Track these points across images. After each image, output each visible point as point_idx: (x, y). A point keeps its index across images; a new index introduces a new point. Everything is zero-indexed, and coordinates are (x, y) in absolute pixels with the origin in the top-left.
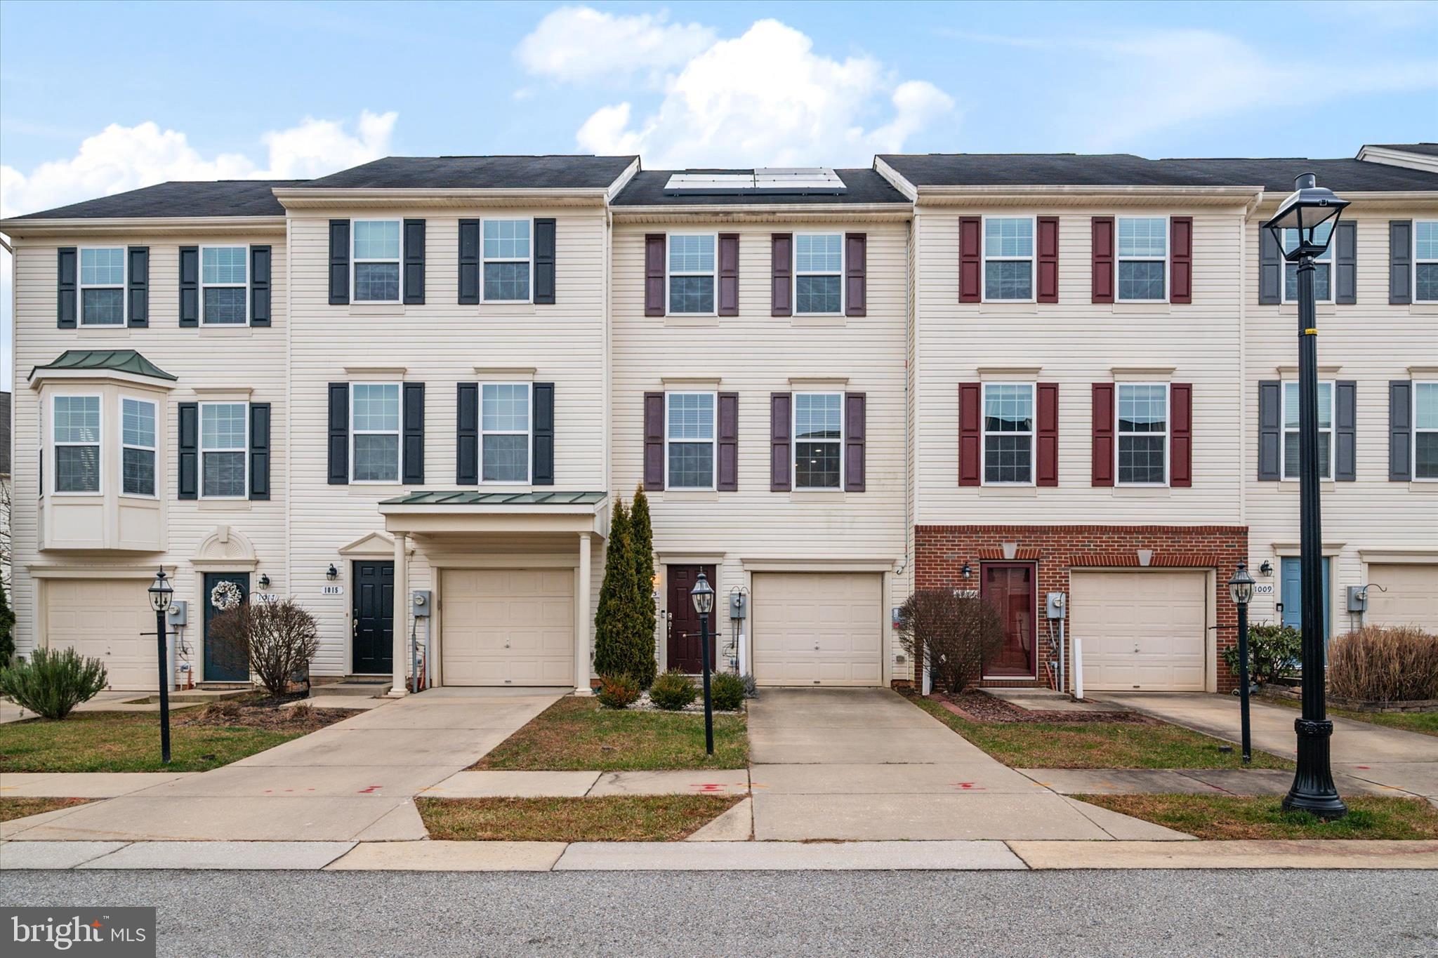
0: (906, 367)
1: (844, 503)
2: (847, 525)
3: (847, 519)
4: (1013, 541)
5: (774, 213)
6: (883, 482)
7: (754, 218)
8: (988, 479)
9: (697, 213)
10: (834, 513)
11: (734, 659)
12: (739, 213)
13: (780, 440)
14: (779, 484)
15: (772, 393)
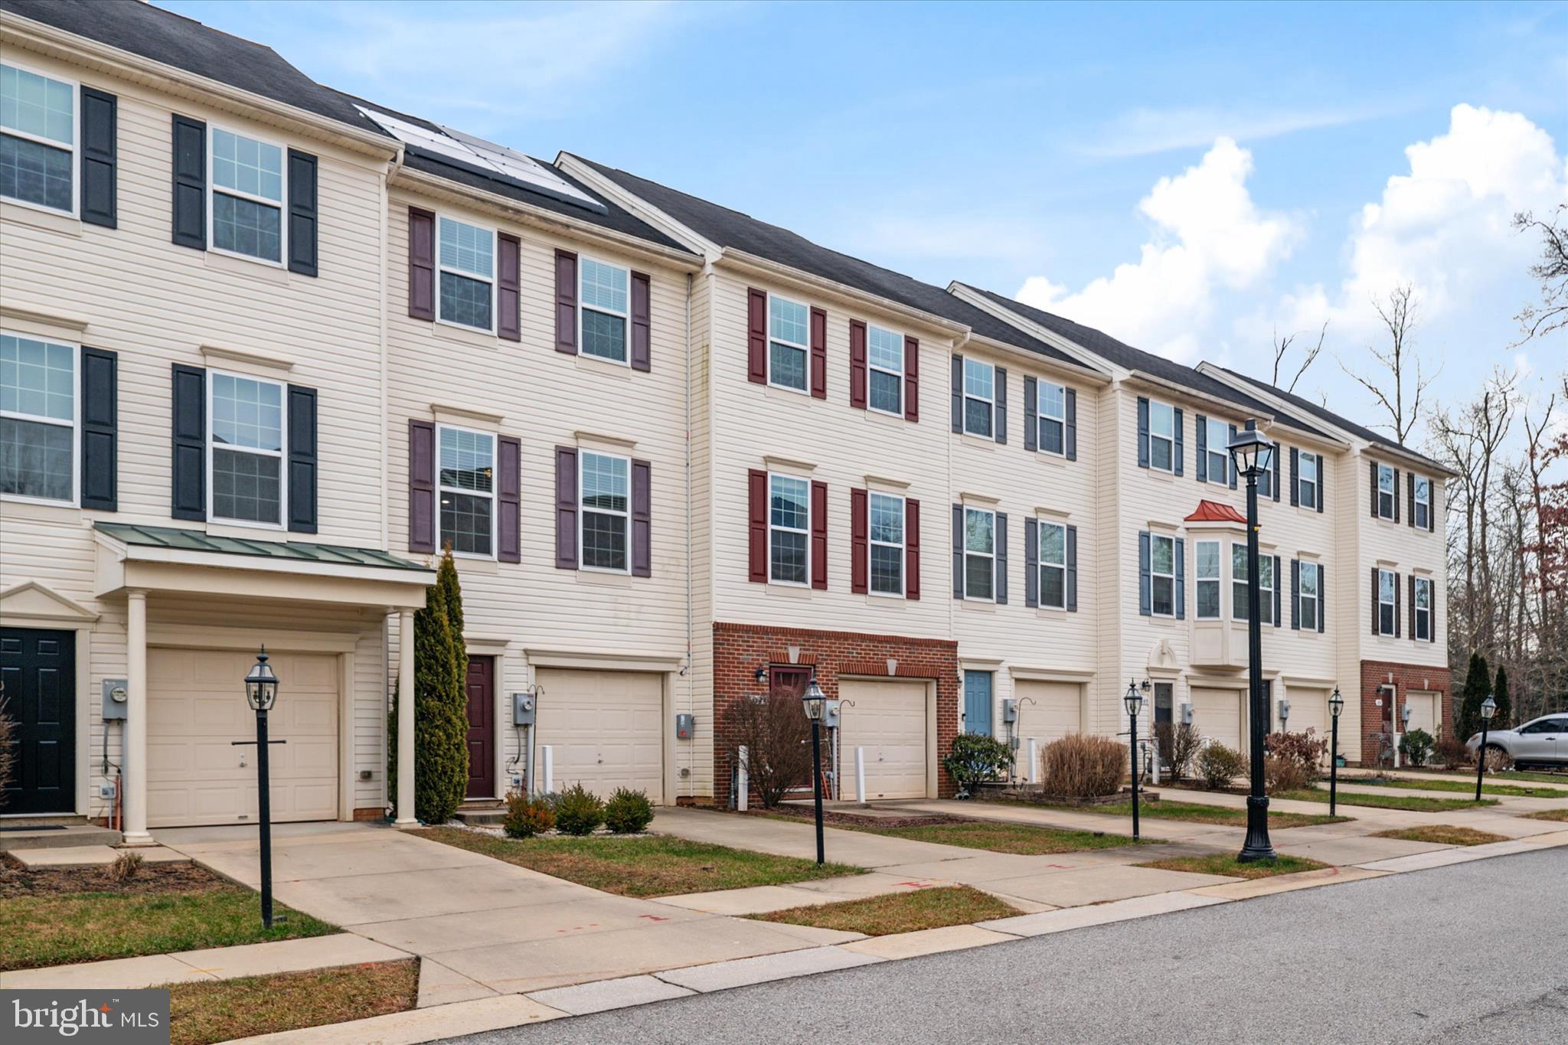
0: (687, 438)
1: (630, 588)
2: (633, 615)
3: (633, 608)
4: (796, 645)
5: (568, 226)
6: (667, 568)
7: (544, 225)
8: (775, 577)
9: (483, 201)
10: (621, 600)
11: (520, 777)
12: (530, 214)
13: (565, 506)
14: (565, 561)
15: (556, 446)
